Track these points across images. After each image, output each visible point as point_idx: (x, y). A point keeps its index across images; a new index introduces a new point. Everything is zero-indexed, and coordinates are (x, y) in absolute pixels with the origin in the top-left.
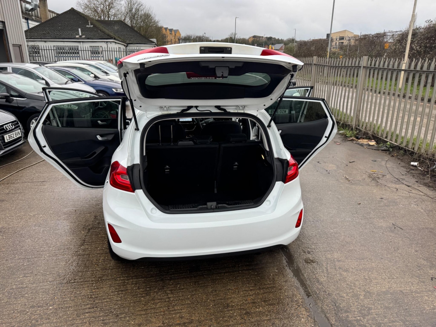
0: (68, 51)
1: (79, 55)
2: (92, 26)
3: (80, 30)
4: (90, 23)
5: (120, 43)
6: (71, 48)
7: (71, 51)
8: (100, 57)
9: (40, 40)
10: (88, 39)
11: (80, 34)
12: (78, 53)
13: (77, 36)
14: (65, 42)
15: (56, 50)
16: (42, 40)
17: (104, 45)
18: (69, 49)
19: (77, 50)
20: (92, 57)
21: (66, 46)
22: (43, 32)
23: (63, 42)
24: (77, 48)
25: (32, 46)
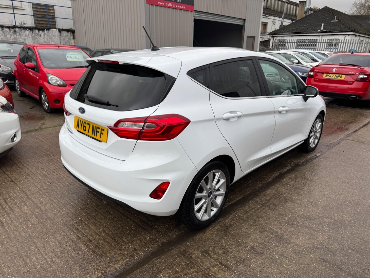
0: (308, 43)
1: (316, 47)
2: (337, 21)
3: (323, 25)
4: (335, 18)
5: (364, 36)
6: (310, 41)
7: (310, 43)
8: (332, 49)
9: (288, 35)
10: (328, 32)
11: (322, 29)
12: (316, 45)
13: (319, 31)
14: (307, 37)
15: (296, 43)
16: (290, 35)
17: (341, 38)
18: (309, 42)
19: (316, 42)
20: (327, 49)
21: (307, 39)
22: (293, 29)
23: (305, 37)
24: (316, 41)
25: (280, 40)
